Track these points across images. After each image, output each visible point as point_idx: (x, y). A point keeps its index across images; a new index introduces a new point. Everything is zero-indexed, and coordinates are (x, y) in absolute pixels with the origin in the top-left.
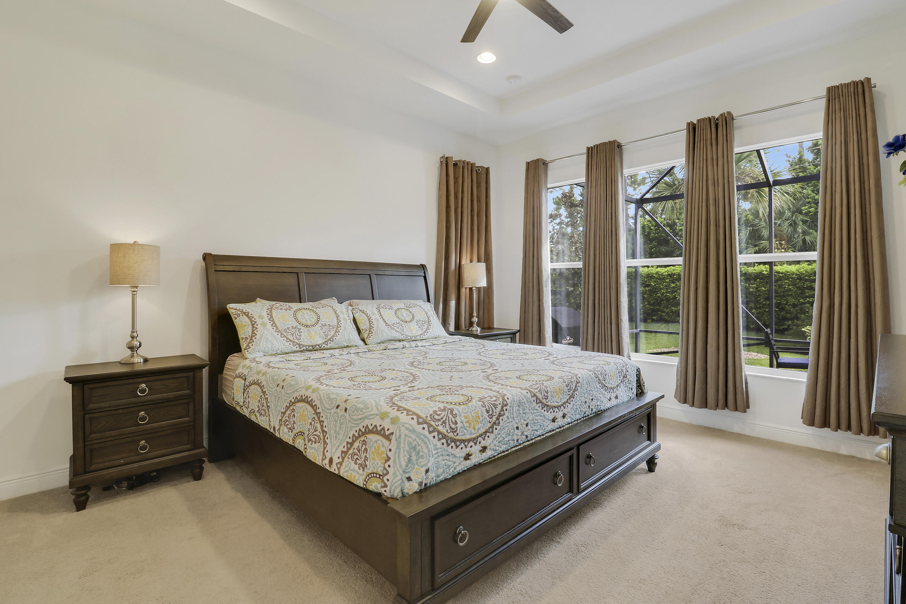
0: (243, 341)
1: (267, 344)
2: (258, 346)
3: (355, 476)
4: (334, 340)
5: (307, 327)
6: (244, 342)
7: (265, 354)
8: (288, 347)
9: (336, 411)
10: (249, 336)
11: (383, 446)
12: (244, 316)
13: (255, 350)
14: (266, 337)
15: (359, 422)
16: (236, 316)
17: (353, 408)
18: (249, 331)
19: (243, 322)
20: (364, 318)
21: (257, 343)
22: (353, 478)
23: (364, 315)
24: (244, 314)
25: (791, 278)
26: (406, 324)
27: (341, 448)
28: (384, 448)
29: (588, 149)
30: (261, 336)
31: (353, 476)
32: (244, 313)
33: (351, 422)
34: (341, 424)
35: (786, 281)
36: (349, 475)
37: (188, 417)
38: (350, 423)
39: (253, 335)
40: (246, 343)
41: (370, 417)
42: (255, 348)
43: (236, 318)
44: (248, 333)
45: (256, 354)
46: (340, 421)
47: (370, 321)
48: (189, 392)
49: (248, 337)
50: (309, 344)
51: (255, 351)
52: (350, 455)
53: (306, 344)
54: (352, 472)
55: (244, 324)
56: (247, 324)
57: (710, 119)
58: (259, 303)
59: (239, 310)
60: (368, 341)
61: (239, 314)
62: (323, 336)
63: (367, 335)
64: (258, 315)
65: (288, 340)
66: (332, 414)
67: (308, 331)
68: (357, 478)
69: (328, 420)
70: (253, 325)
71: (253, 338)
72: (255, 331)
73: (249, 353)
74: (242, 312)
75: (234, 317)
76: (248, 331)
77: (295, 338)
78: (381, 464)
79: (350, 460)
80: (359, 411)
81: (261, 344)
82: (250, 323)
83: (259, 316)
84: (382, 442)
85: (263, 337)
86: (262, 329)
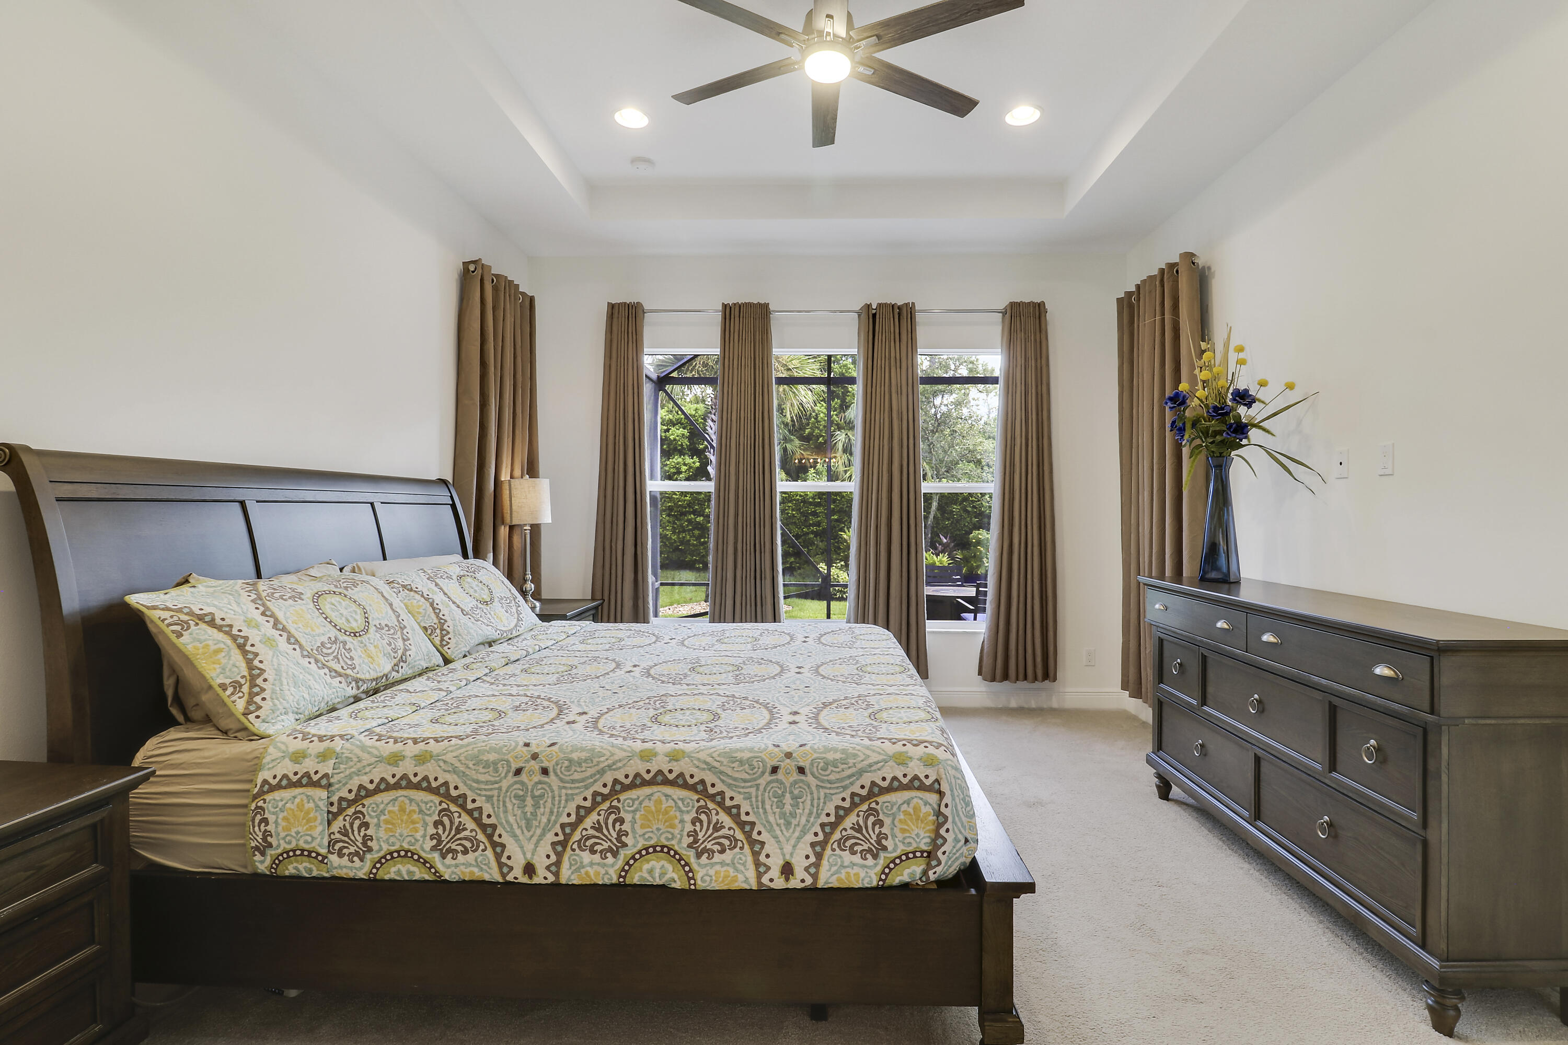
0: (229, 692)
1: (299, 691)
2: (281, 700)
3: (856, 875)
4: (409, 659)
5: (355, 635)
6: (232, 694)
7: (297, 718)
8: (339, 689)
9: (775, 777)
10: (243, 677)
11: (926, 803)
12: (203, 626)
13: (278, 709)
14: (290, 673)
15: (847, 782)
16: (178, 628)
17: (819, 763)
18: (238, 664)
19: (210, 643)
20: (421, 603)
21: (273, 692)
22: (853, 879)
23: (418, 597)
24: (200, 620)
25: (794, 500)
26: (488, 608)
27: (810, 838)
28: (928, 806)
29: (725, 306)
30: (278, 672)
31: (852, 875)
32: (201, 618)
33: (822, 787)
34: (795, 798)
35: (790, 505)
36: (843, 876)
37: (92, 942)
38: (821, 790)
39: (254, 674)
40: (240, 698)
41: (873, 768)
42: (275, 705)
43: (180, 635)
44: (235, 669)
45: (283, 721)
46: (791, 792)
47: (434, 609)
48: (101, 868)
49: (243, 681)
50: (374, 675)
51: (278, 713)
52: (836, 843)
53: (368, 676)
54: (849, 870)
55: (213, 648)
56: (222, 646)
57: (893, 306)
58: (201, 588)
59: (180, 610)
60: (448, 651)
61: (186, 622)
62: (389, 654)
63: (439, 638)
64: (242, 618)
65: (333, 674)
66: (762, 788)
67: (362, 645)
68: (862, 875)
69: (754, 799)
70: (241, 647)
71: (259, 681)
72: (256, 663)
73: (264, 721)
74: (191, 613)
75: (173, 632)
76: (234, 666)
77: (345, 667)
78: (925, 833)
79: (838, 851)
80: (839, 764)
81: (287, 692)
82: (229, 641)
83: (245, 621)
84: (921, 799)
85: (284, 675)
86: (271, 653)
